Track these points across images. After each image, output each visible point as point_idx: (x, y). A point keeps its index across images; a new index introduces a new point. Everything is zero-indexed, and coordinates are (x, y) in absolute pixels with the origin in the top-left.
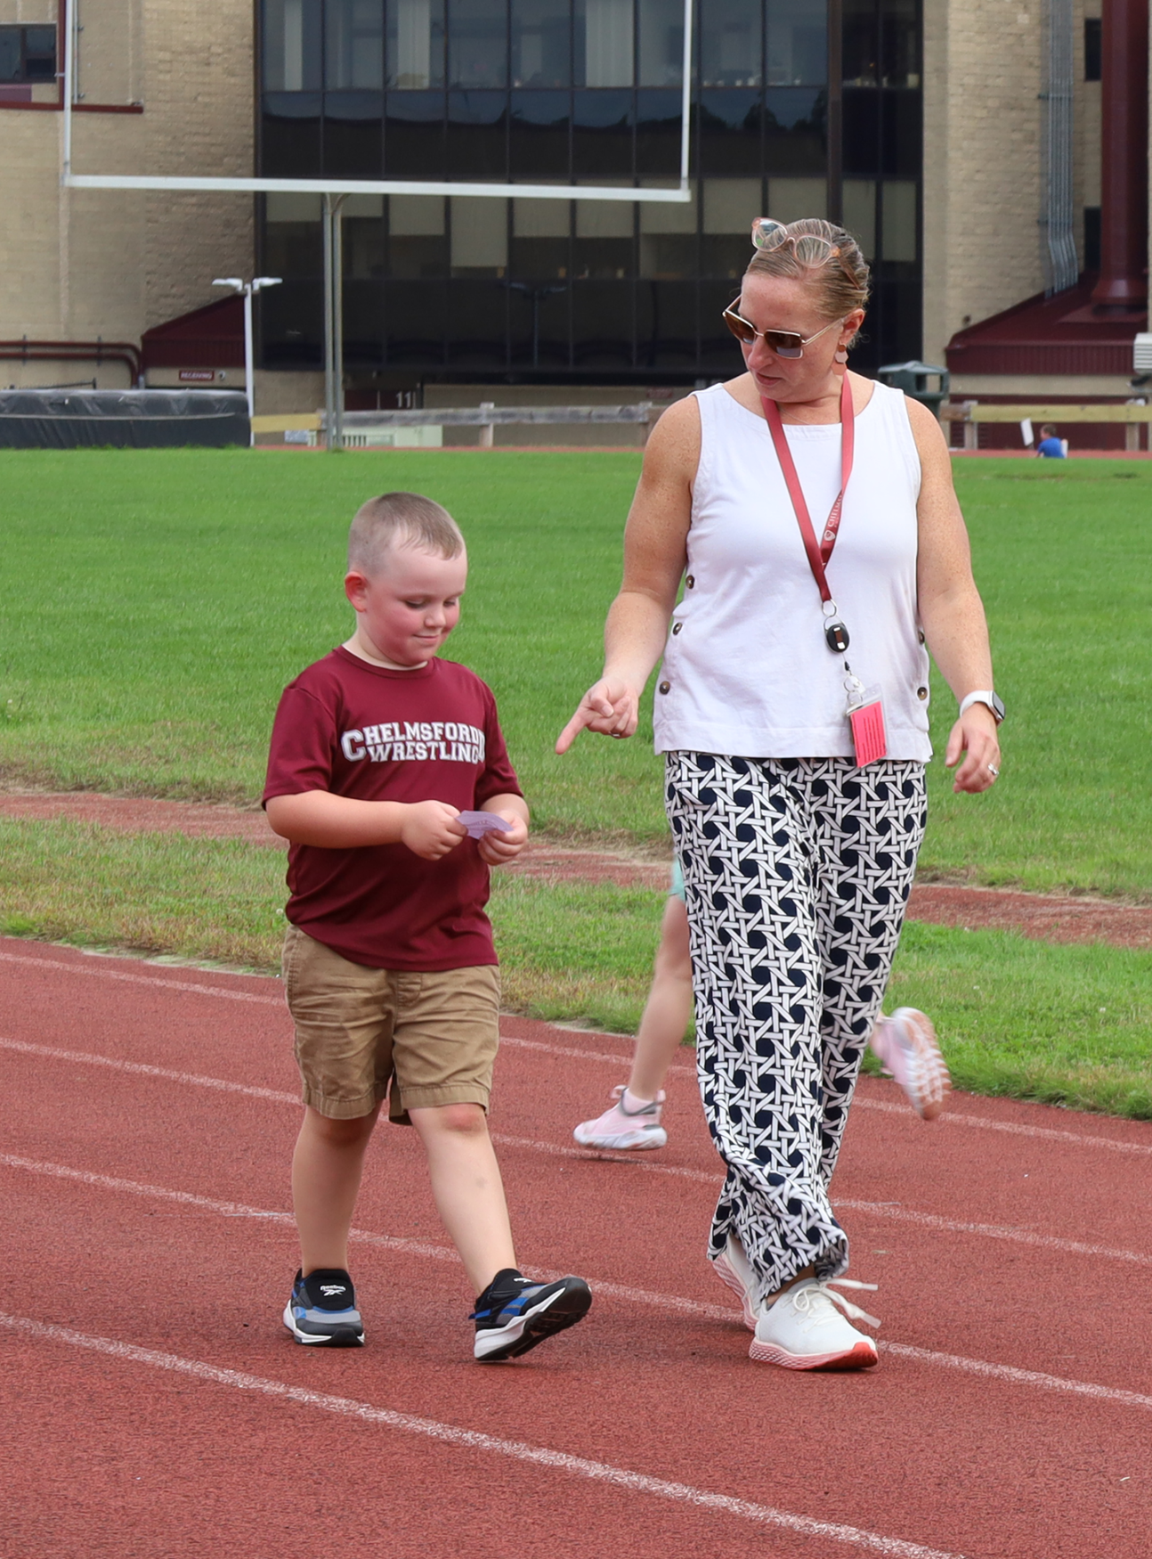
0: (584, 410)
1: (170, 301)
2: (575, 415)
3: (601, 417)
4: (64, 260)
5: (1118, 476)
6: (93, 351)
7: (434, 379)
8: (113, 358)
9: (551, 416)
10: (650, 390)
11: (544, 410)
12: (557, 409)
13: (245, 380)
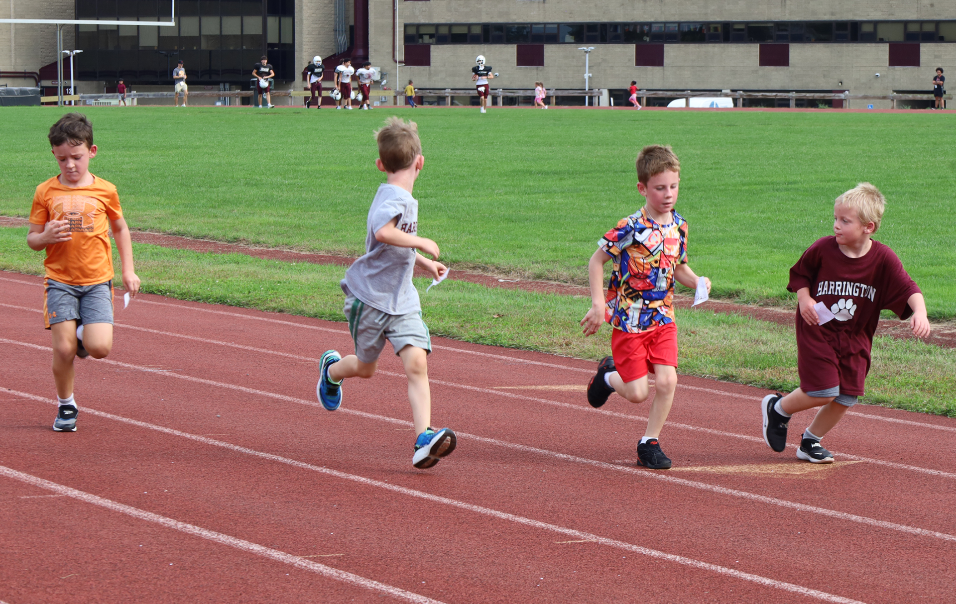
0: (165, 93)
1: (48, 58)
2: (162, 95)
3: (170, 95)
4: (13, 45)
5: (295, 113)
6: (23, 75)
7: (135, 84)
8: (29, 77)
9: (154, 95)
10: (205, 87)
11: (153, 93)
12: (156, 93)
13: (71, 84)
